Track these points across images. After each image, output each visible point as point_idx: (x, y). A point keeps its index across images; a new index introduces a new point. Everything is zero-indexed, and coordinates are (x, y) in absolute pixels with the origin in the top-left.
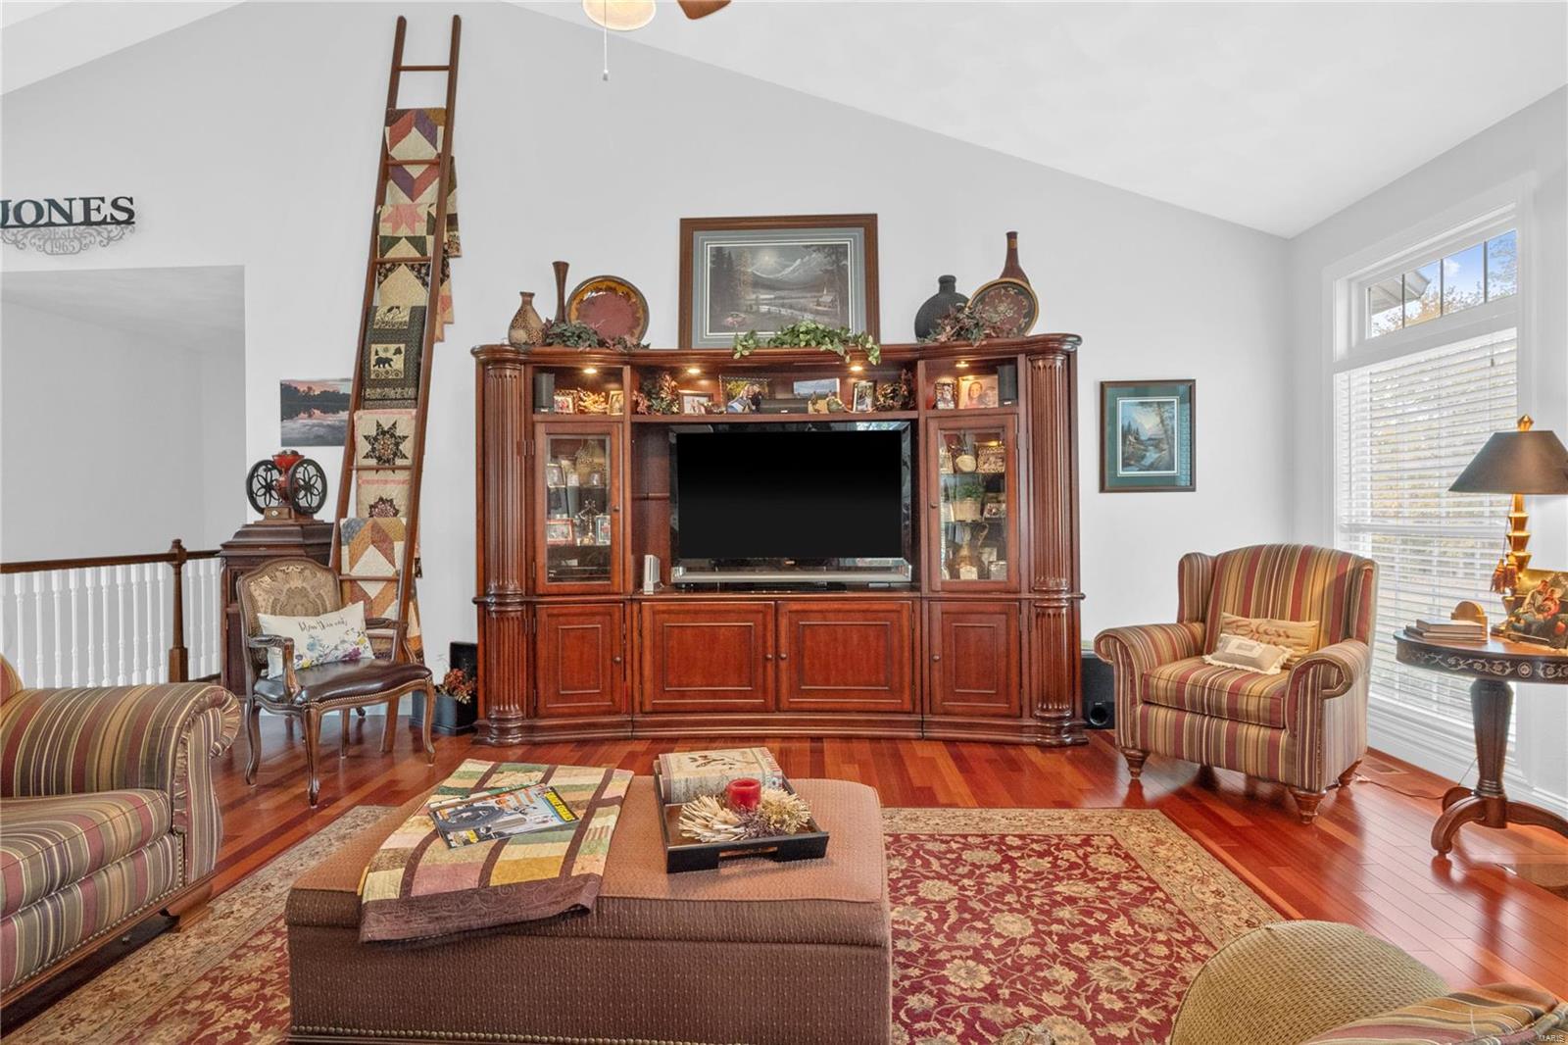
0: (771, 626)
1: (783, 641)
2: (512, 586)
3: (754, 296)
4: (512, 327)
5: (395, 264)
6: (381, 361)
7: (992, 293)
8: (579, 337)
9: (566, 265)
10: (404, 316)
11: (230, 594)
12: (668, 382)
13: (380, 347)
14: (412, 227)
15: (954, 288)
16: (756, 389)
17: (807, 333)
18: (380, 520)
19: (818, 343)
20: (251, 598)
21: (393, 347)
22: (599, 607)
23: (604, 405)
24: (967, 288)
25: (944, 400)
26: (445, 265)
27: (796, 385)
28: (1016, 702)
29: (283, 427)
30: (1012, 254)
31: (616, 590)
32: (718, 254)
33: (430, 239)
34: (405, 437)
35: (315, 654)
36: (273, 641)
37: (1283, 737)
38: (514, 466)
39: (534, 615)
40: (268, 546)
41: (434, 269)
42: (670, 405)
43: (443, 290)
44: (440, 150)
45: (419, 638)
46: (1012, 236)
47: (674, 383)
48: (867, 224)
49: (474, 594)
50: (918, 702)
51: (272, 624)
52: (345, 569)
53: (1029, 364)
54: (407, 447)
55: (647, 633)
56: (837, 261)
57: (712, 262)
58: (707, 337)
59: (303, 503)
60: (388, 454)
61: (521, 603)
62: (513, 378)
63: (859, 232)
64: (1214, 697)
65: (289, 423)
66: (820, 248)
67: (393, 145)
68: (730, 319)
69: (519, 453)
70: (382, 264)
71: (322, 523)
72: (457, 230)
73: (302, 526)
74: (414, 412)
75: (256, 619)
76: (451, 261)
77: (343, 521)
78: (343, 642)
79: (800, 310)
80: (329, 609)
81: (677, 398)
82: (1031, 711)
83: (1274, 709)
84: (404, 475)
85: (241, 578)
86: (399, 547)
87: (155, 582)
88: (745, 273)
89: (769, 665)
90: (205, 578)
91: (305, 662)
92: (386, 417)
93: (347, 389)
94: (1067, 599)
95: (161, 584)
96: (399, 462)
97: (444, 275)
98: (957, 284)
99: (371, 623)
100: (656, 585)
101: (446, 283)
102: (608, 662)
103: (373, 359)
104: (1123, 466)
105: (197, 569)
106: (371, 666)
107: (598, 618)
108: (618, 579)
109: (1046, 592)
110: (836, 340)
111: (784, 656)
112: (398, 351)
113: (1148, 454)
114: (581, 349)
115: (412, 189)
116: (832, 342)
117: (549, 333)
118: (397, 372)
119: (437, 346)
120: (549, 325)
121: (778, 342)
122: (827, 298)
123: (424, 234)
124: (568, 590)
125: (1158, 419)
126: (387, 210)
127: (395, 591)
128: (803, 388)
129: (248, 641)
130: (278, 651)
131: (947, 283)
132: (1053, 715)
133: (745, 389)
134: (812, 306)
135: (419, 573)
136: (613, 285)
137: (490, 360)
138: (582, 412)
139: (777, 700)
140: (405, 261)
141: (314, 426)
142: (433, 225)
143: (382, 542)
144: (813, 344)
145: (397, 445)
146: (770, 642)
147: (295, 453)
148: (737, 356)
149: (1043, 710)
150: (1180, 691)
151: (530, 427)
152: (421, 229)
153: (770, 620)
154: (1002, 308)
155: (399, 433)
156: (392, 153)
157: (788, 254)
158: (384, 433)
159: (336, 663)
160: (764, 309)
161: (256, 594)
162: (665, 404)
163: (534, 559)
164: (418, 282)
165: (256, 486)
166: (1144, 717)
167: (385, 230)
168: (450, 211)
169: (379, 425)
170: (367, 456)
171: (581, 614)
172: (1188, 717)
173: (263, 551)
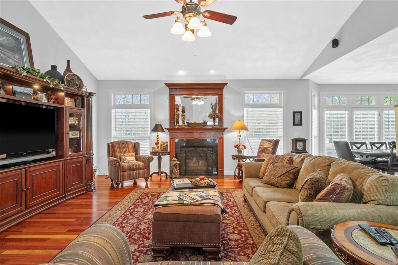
1: (28, 183)
7: (71, 76)
15: (56, 69)
30: (68, 66)
37: (146, 170)
46: (68, 61)
48: (26, 35)
50: (64, 191)
53: (86, 98)
56: (19, 44)
63: (24, 38)
64: (136, 167)
66: (12, 36)
79: (8, 57)
94: (92, 155)
109: (88, 154)
111: (29, 188)
122: (17, 57)
131: (54, 67)
134: (13, 58)
146: (24, 184)
149: (89, 183)
150: (130, 168)
153: (24, 176)
172: (131, 172)
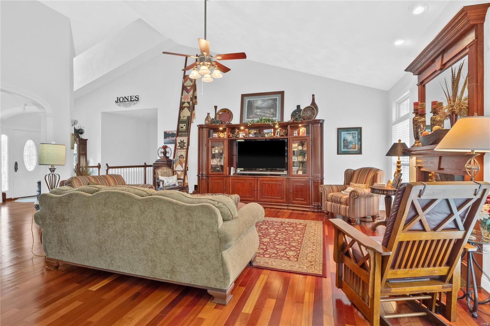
0: (256, 183)
1: (259, 186)
2: (204, 173)
3: (256, 111)
4: (205, 120)
5: (185, 107)
6: (182, 127)
7: (307, 109)
8: (218, 122)
9: (217, 106)
10: (186, 118)
11: (154, 173)
12: (237, 130)
13: (181, 124)
14: (188, 100)
16: (256, 131)
17: (264, 120)
18: (181, 159)
19: (266, 122)
20: (158, 173)
21: (184, 124)
22: (221, 178)
23: (224, 136)
24: (302, 108)
25: (295, 134)
26: (194, 107)
27: (264, 130)
28: (308, 202)
29: (164, 140)
30: (313, 99)
31: (224, 174)
32: (249, 102)
33: (191, 102)
34: (185, 143)
35: (168, 184)
36: (161, 181)
37: (348, 207)
38: (205, 148)
39: (208, 179)
40: (161, 164)
41: (192, 108)
42: (237, 135)
43: (194, 112)
44: (193, 83)
45: (187, 183)
46: (313, 95)
47: (238, 131)
48: (282, 93)
49: (197, 174)
50: (287, 201)
51: (161, 178)
52: (174, 169)
53: (312, 126)
54: (186, 145)
55: (230, 184)
56: (275, 102)
57: (248, 103)
58: (246, 120)
59: (167, 156)
60: (182, 146)
61: (206, 176)
62: (205, 131)
63: (280, 95)
64: (337, 199)
65: (165, 139)
66: (271, 99)
67: (185, 83)
68: (251, 116)
69: (206, 146)
70: (182, 107)
71: (170, 159)
72: (197, 99)
73: (167, 160)
74: (187, 137)
75: (158, 177)
76: (195, 106)
77: (174, 159)
78: (173, 182)
79: (266, 113)
80: (171, 175)
81: (238, 134)
82: (312, 204)
83: (346, 201)
84: (185, 150)
85: (156, 169)
86: (184, 164)
87: (141, 171)
88: (254, 106)
89: (255, 191)
90: (150, 170)
91: (166, 185)
92: (182, 139)
93: (175, 132)
94: (320, 179)
95: (142, 172)
96: (184, 148)
97: (194, 109)
98: (301, 107)
99: (178, 179)
100: (233, 174)
101: (194, 111)
102: (223, 189)
103: (180, 127)
104: (343, 148)
105: (149, 169)
106: (178, 187)
107: (221, 180)
108: (225, 172)
109: (316, 177)
110: (270, 121)
111: (258, 189)
112: (184, 125)
113: (349, 145)
114: (217, 125)
115: (188, 92)
116: (269, 122)
117: (213, 121)
118: (184, 129)
119: (192, 124)
120: (213, 119)
121: (258, 122)
122: (272, 111)
123: (190, 101)
124: (215, 174)
125: (352, 137)
126: (183, 96)
127: (183, 173)
128: (265, 131)
129: (157, 181)
130: (162, 182)
131: (298, 107)
132: (317, 205)
133: (253, 131)
134: (269, 113)
135: (188, 170)
136: (226, 110)
137: (201, 127)
138: (219, 137)
139: (257, 199)
140: (186, 107)
141: (169, 140)
142: (192, 99)
143: (181, 163)
144: (265, 122)
145: (184, 144)
146: (256, 186)
147: (166, 146)
148: (249, 125)
149: (315, 204)
150: (332, 198)
151: (208, 141)
152: (189, 100)
153: (256, 181)
154: (308, 113)
155: (184, 142)
156: (184, 85)
157: (264, 101)
158: (182, 142)
159: (171, 186)
160: (258, 113)
161: (158, 172)
162: (236, 135)
163: (208, 167)
164: (189, 111)
165: (159, 152)
166: (326, 203)
167: (183, 101)
168: (195, 95)
169: (181, 140)
170: (179, 147)
171: (217, 179)
172: (333, 203)
173: (160, 165)
